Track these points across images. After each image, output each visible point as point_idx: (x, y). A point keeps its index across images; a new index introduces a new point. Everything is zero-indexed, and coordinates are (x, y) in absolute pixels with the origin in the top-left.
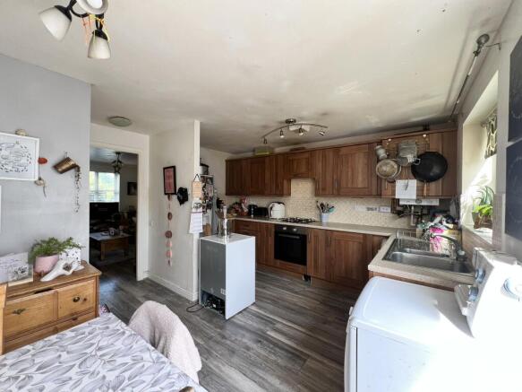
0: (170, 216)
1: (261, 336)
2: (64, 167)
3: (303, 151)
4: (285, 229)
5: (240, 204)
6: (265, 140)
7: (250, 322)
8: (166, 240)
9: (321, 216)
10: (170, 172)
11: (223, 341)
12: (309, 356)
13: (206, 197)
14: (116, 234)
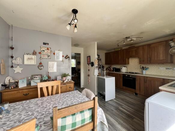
0: (89, 70)
1: (117, 108)
2: (67, 57)
3: (134, 47)
4: (127, 76)
5: (110, 67)
6: (118, 45)
7: (113, 104)
8: (88, 77)
9: (142, 72)
10: (89, 57)
11: (105, 107)
12: (135, 118)
13: (99, 65)
14: (75, 75)
